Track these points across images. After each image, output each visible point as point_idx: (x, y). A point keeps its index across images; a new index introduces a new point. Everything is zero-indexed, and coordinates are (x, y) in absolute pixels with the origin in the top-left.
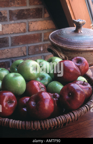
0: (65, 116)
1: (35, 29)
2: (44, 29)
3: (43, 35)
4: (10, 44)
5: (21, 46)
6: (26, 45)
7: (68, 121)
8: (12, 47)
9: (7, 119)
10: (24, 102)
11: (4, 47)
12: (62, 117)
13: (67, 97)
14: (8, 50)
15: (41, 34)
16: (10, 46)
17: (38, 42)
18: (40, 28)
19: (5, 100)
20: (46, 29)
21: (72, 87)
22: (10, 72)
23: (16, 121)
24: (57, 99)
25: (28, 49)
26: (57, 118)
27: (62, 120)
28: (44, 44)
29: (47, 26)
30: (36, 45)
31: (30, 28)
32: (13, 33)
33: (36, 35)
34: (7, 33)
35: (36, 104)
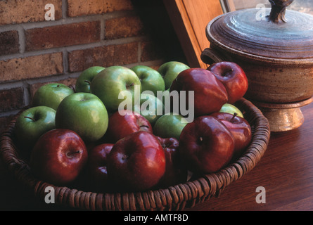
0: (190, 185)
1: (83, 11)
2: (105, 11)
3: (102, 25)
4: (22, 47)
5: (51, 51)
6: (63, 50)
7: (195, 195)
8: (27, 54)
9: (65, 189)
10: (101, 155)
11: (8, 54)
12: (183, 186)
13: (194, 146)
14: (17, 62)
15: (98, 23)
16: (21, 52)
17: (91, 43)
18: (95, 9)
19: (61, 148)
20: (111, 10)
21: (205, 125)
22: (75, 92)
23: (84, 194)
24: (174, 150)
25: (68, 59)
26: (173, 188)
27: (184, 193)
28: (106, 47)
29: (111, 5)
30: (87, 49)
31: (70, 9)
32: (30, 22)
33: (86, 25)
34: (14, 21)
35: (127, 158)
